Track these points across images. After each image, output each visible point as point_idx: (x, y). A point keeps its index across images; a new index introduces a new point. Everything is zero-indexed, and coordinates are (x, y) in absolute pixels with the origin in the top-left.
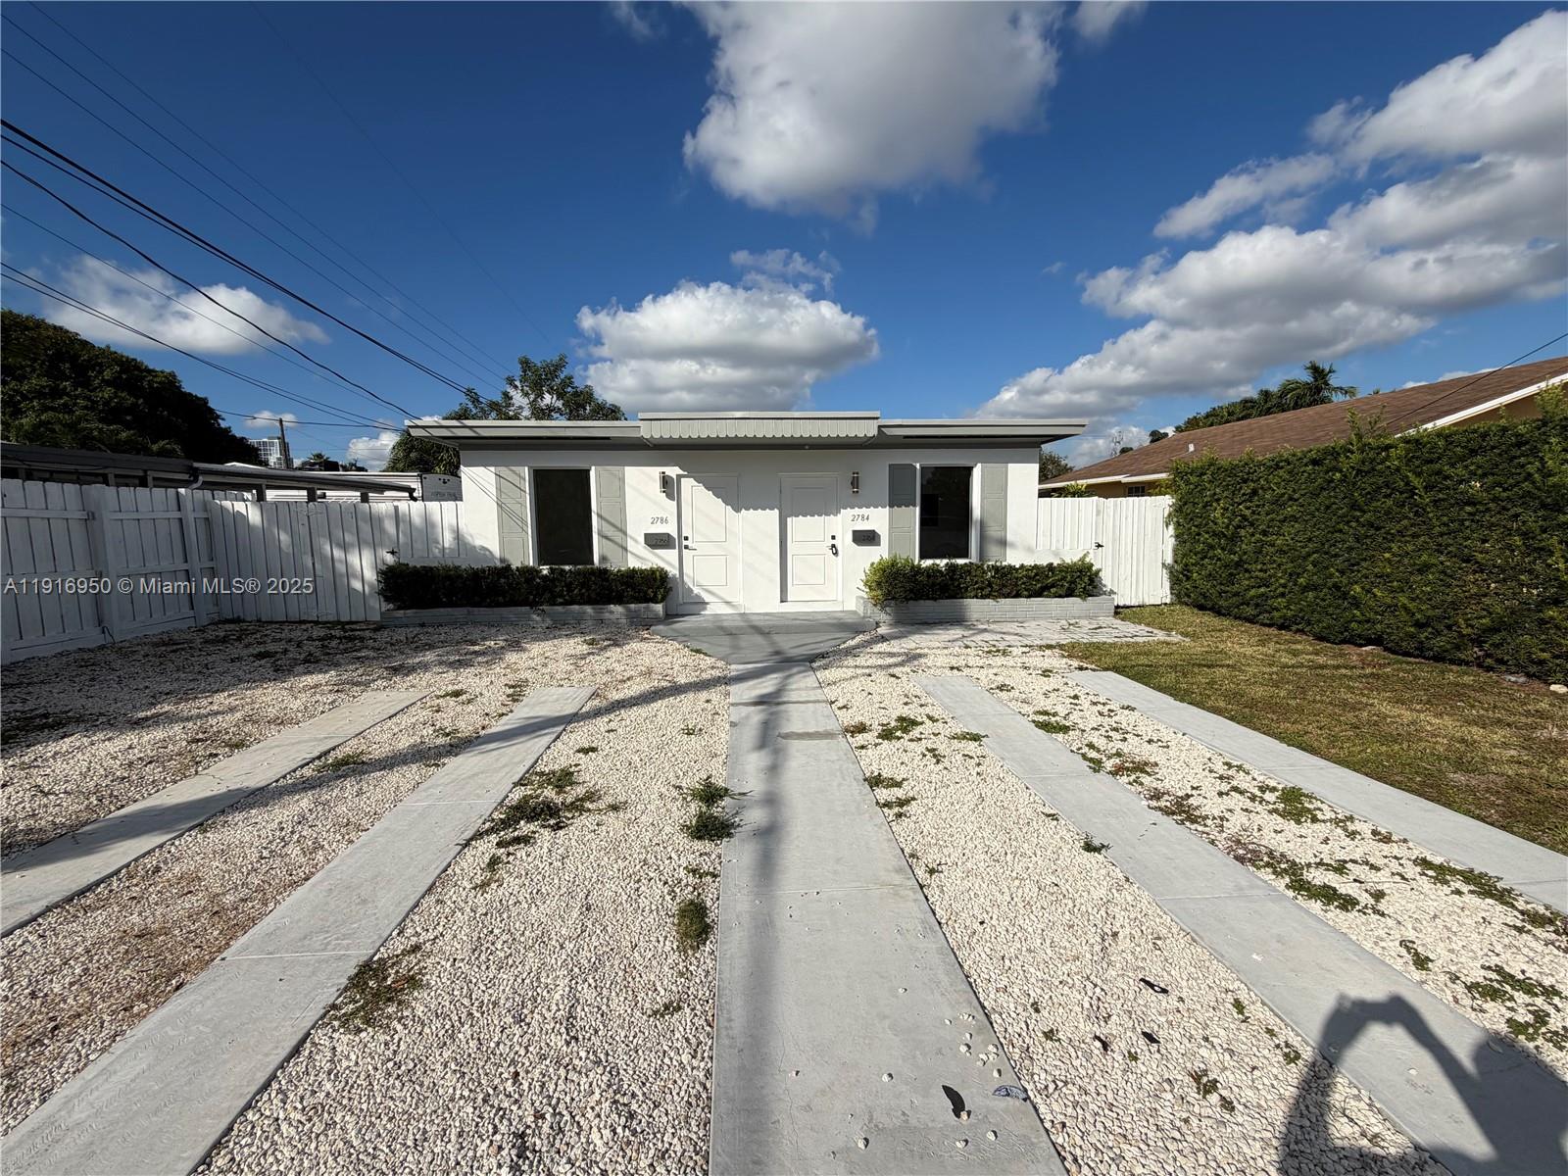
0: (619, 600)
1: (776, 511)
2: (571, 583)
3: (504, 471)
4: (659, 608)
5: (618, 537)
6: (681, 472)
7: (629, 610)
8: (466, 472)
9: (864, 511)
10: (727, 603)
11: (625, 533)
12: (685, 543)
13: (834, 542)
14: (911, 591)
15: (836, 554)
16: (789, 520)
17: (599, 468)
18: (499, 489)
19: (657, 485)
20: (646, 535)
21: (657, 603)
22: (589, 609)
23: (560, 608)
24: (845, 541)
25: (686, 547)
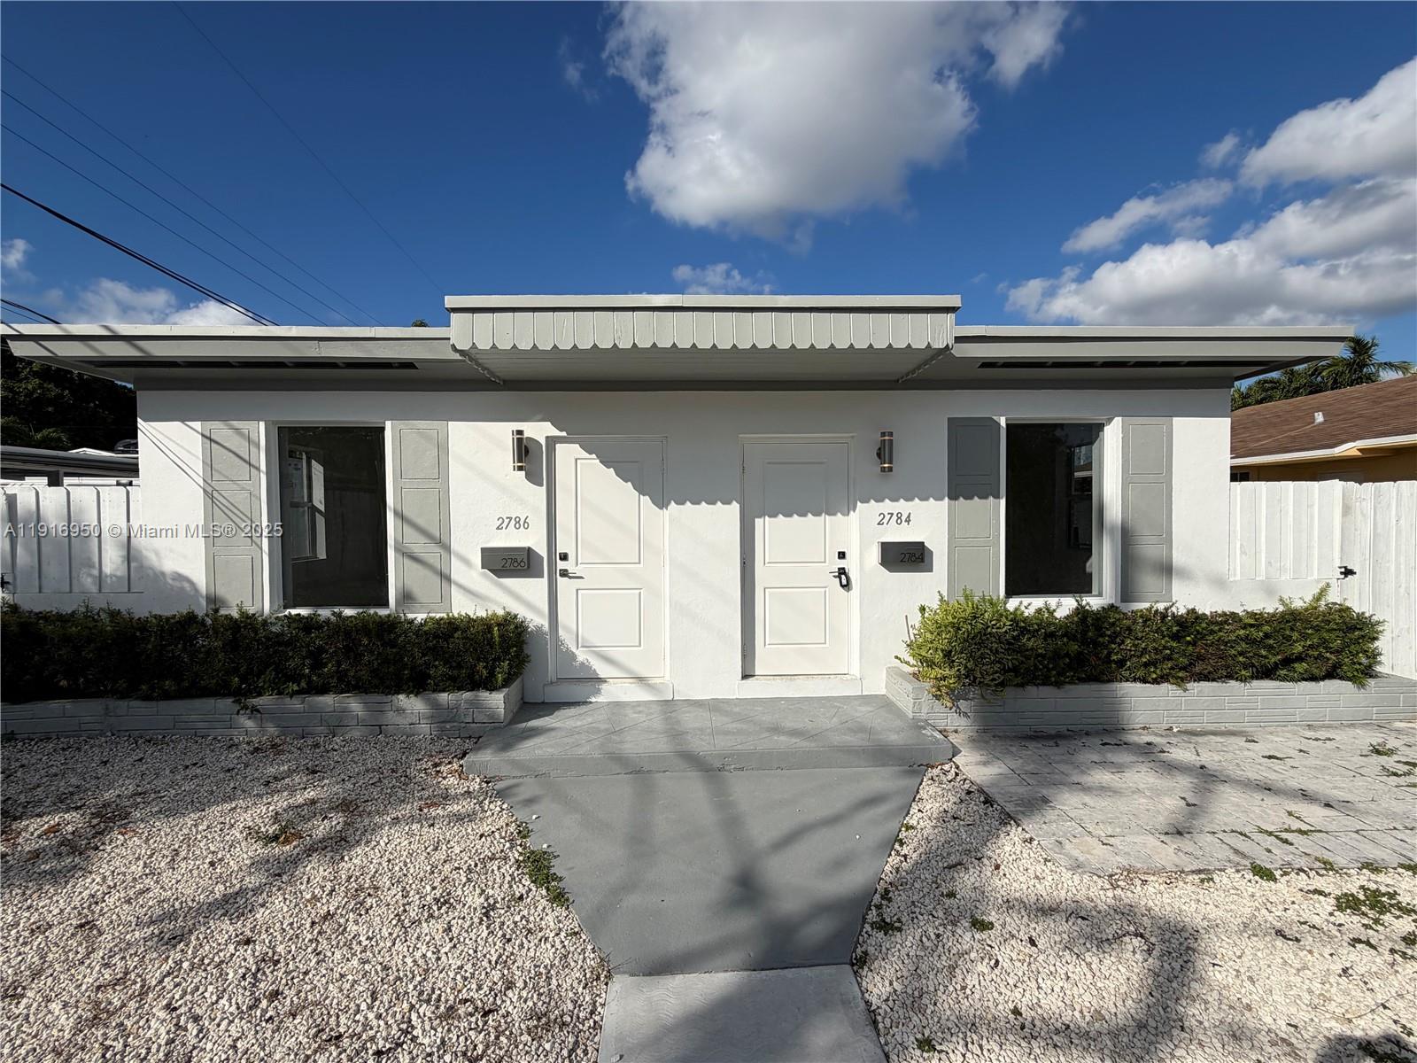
0: (418, 684)
1: (735, 506)
2: (321, 650)
3: (219, 429)
4: (496, 701)
5: (431, 553)
6: (556, 432)
7: (436, 706)
8: (147, 430)
9: (902, 506)
10: (640, 679)
11: (447, 548)
12: (561, 565)
13: (842, 563)
14: (1015, 670)
15: (847, 586)
16: (759, 522)
17: (400, 424)
18: (209, 465)
19: (507, 456)
20: (483, 550)
21: (492, 688)
22: (355, 705)
23: (296, 704)
24: (865, 562)
25: (564, 573)
